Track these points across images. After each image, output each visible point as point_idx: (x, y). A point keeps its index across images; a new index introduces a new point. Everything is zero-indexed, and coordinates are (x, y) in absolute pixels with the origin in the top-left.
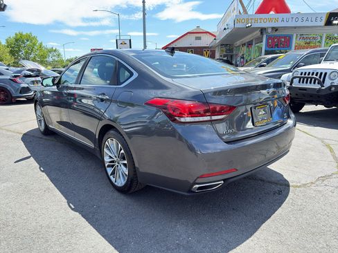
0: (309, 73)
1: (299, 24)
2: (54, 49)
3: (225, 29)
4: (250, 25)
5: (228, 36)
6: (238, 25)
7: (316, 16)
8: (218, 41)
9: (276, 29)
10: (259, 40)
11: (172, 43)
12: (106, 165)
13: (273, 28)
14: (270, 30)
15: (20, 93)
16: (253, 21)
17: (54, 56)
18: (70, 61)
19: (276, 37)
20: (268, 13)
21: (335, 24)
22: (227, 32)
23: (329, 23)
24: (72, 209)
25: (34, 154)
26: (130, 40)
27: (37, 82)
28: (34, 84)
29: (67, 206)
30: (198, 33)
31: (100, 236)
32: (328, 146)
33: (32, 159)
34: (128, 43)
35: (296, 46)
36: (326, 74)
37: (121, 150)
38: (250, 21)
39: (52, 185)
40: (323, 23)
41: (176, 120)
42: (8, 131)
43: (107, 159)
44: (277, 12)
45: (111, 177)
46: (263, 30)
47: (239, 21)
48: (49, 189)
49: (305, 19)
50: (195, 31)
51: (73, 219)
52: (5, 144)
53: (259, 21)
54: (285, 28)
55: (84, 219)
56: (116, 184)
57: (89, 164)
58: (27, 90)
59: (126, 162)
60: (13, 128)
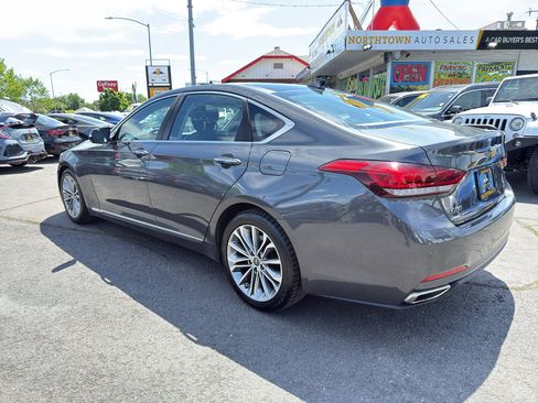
0: (479, 120)
1: (441, 47)
2: (34, 80)
3: (329, 52)
4: (369, 46)
5: (332, 63)
6: (352, 47)
7: (465, 35)
8: (313, 71)
9: (406, 53)
10: (381, 69)
11: (238, 72)
12: (232, 269)
13: (402, 52)
14: (398, 56)
15: (5, 155)
16: (374, 41)
17: (35, 92)
18: (62, 100)
19: (405, 65)
20: (387, 28)
21: (491, 48)
22: (332, 56)
23: (482, 45)
24: (196, 342)
25: (79, 256)
26: (169, 67)
27: (32, 136)
28: (26, 139)
29: (184, 337)
30: (277, 58)
31: (265, 381)
32: (529, 227)
33: (79, 265)
34: (166, 71)
35: (435, 80)
36: (505, 121)
37: (268, 242)
38: (369, 41)
39: (140, 307)
40: (474, 46)
41: (386, 193)
42: (9, 219)
43: (232, 259)
44: (400, 27)
45: (242, 288)
46: (387, 55)
47: (352, 40)
48: (136, 312)
49: (449, 39)
50: (273, 55)
51: (205, 358)
52: (16, 242)
53: (382, 41)
54: (419, 52)
55: (225, 358)
56: (252, 297)
57: (183, 269)
58: (16, 149)
59: (278, 262)
60: (15, 213)
